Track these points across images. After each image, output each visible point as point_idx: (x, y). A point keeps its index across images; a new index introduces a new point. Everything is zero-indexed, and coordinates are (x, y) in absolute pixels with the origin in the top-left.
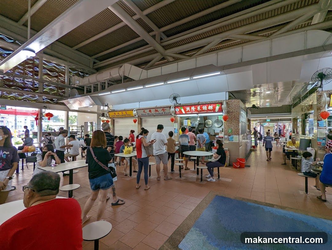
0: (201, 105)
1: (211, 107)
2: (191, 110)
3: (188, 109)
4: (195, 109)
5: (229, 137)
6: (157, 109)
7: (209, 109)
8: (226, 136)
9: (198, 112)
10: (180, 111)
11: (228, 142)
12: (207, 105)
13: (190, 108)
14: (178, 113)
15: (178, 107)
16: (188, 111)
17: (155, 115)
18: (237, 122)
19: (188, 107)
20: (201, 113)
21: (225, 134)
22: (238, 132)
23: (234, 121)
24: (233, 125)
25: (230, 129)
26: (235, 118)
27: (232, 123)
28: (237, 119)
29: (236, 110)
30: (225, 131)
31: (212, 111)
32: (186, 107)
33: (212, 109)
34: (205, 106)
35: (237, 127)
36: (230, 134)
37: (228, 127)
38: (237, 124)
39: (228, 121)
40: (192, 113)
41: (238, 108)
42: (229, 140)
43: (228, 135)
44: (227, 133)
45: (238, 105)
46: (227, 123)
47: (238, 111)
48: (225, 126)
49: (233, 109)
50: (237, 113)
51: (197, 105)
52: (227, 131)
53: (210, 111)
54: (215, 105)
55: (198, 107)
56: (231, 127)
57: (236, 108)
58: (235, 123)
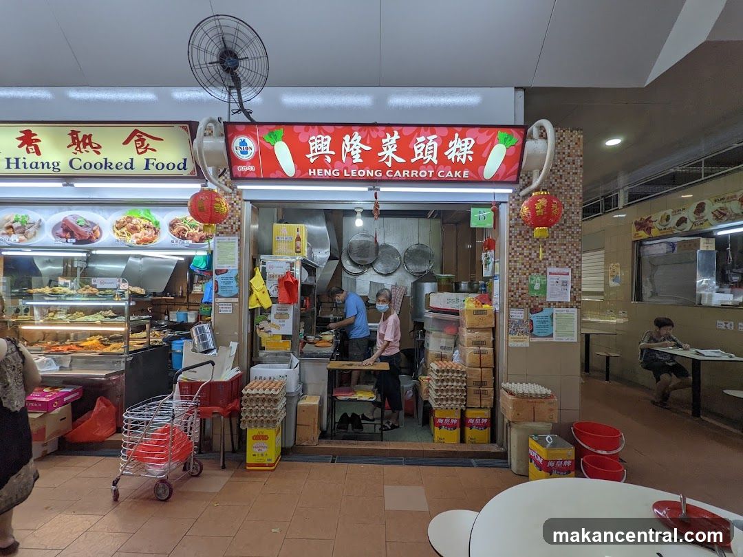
0: (408, 131)
1: (461, 148)
2: (336, 158)
3: (320, 145)
4: (363, 154)
5: (534, 317)
6: (83, 131)
7: (451, 157)
8: (518, 314)
9: (377, 174)
10: (267, 155)
11: (525, 342)
12: (445, 131)
13: (336, 145)
14: (252, 168)
15: (251, 126)
16: (320, 162)
17: (70, 172)
18: (570, 242)
19: (319, 136)
20: (397, 178)
21: (512, 303)
22: (577, 289)
23: (555, 237)
24: (552, 257)
25: (540, 274)
26: (563, 222)
27: (548, 245)
28: (570, 228)
29: (569, 183)
30: (515, 284)
31: (461, 174)
32: (306, 131)
33: (467, 158)
34: (429, 138)
35: (570, 265)
36: (540, 301)
37: (528, 267)
38: (570, 252)
39: (530, 237)
40: (345, 175)
41: (576, 173)
42: (532, 331)
43: (527, 304)
44: (522, 294)
45: (576, 158)
46: (523, 247)
47: (576, 185)
48: (515, 261)
49: (554, 173)
50: (571, 198)
51: (378, 128)
52: (525, 284)
53: (454, 174)
54: (488, 134)
55: (384, 141)
56: (545, 267)
57: (569, 173)
58: (562, 247)
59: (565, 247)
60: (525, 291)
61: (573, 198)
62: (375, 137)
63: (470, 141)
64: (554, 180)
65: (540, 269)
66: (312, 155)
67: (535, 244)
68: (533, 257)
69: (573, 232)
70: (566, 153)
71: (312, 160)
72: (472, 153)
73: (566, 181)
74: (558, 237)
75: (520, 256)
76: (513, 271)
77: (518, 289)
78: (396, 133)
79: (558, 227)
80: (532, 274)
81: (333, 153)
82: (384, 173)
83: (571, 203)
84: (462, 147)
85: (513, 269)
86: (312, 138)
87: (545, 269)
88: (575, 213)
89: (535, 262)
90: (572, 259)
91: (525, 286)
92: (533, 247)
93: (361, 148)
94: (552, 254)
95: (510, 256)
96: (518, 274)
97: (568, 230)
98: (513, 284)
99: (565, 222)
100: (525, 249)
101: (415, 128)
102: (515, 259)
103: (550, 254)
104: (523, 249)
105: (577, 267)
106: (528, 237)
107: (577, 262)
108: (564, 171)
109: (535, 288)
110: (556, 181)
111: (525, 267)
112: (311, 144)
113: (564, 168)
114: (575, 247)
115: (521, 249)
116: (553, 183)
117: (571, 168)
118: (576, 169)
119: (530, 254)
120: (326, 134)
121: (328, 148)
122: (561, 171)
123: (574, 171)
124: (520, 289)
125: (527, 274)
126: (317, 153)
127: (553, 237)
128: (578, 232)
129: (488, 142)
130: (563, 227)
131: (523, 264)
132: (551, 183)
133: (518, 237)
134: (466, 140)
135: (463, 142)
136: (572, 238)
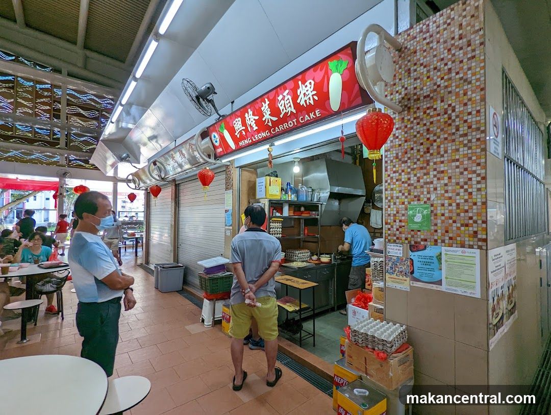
0: (272, 95)
2: (246, 130)
3: (238, 125)
4: (257, 122)
5: (415, 256)
6: (180, 149)
7: (303, 103)
8: (395, 251)
9: (267, 134)
10: (222, 138)
11: (404, 285)
12: (292, 84)
13: (244, 123)
14: (221, 150)
15: (214, 126)
16: (241, 136)
18: (465, 155)
19: (236, 120)
20: (278, 133)
21: (389, 238)
22: (479, 222)
23: (442, 153)
24: (439, 179)
25: (422, 203)
26: (454, 131)
27: (431, 164)
28: (466, 135)
29: (461, 75)
30: (392, 215)
31: (315, 114)
32: (231, 118)
33: (314, 99)
34: (284, 94)
35: (466, 187)
36: (422, 237)
37: (406, 194)
38: (466, 169)
39: (409, 158)
40: (254, 140)
41: (474, 57)
42: (412, 273)
43: (406, 239)
44: (400, 227)
45: (473, 36)
46: (400, 171)
47: (474, 74)
48: (392, 189)
49: (439, 70)
50: (465, 94)
51: (257, 101)
52: (403, 215)
53: (310, 117)
54: (321, 70)
55: (262, 109)
56: (429, 193)
57: (461, 62)
58: (453, 164)
59: (458, 163)
60: (403, 224)
61: (469, 93)
62: (257, 108)
63: (310, 83)
64: (439, 79)
65: (422, 196)
66: (237, 132)
67: (415, 166)
68: (412, 182)
69: (470, 141)
70: (457, 37)
71: (238, 136)
72: (315, 92)
73: (457, 73)
74: (446, 152)
75: (397, 183)
76: (389, 201)
77: (395, 221)
78: (266, 100)
79: (446, 139)
80: (412, 203)
81: (244, 128)
82: (270, 133)
83: (466, 101)
84: (307, 91)
85: (389, 198)
86: (234, 123)
87: (428, 196)
88: (474, 113)
89: (415, 188)
90: (470, 179)
91: (403, 218)
92: (413, 169)
93: (254, 119)
94: (438, 176)
95: (387, 184)
96: (395, 204)
97: (461, 139)
98: (389, 215)
99: (458, 130)
100: (403, 174)
101: (275, 91)
102: (392, 187)
103: (435, 176)
104: (400, 174)
105: (479, 190)
106: (406, 159)
107: (478, 182)
108: (454, 62)
109: (416, 220)
110: (442, 79)
111: (403, 194)
112: (235, 126)
113: (453, 58)
114: (474, 161)
115: (397, 174)
116: (438, 83)
117: (465, 54)
118: (474, 50)
119: (409, 179)
120: (238, 117)
121: (241, 125)
122: (450, 63)
123: (469, 56)
124: (397, 221)
125: (406, 203)
126: (239, 131)
127: (439, 153)
128: (478, 140)
129: (324, 77)
130: (453, 137)
131: (400, 191)
132: (435, 84)
133: (394, 161)
134: (307, 83)
135: (306, 86)
136: (470, 148)
